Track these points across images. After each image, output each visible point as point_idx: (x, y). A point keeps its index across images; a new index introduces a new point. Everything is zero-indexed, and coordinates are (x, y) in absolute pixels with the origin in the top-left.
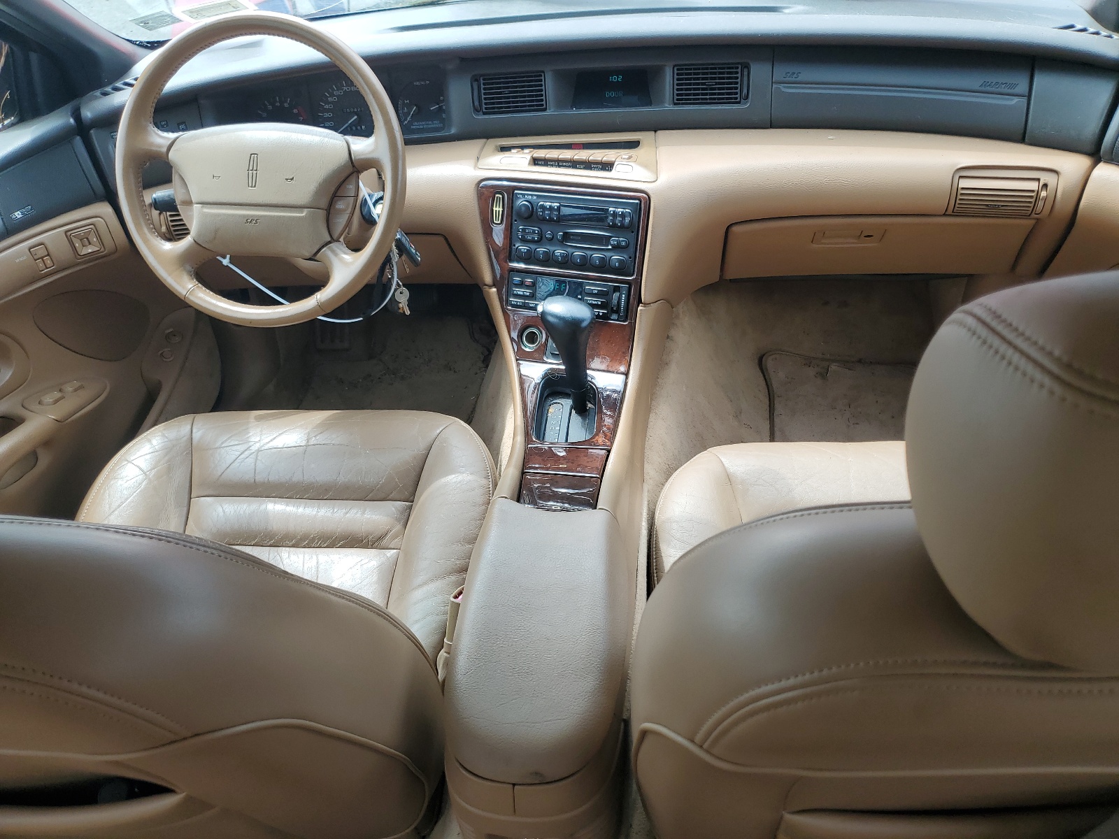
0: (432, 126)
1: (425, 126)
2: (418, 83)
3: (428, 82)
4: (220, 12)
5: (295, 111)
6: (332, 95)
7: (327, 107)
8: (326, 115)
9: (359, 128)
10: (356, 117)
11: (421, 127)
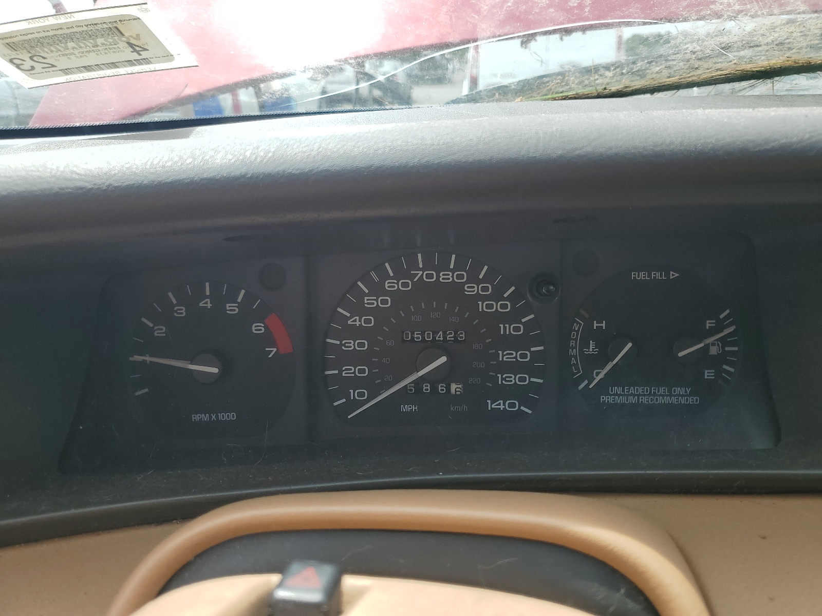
0: (667, 400)
1: (644, 400)
2: (642, 276)
3: (673, 275)
4: (92, 60)
5: (258, 328)
6: (377, 290)
7: (355, 321)
8: (351, 345)
9: (441, 388)
10: (443, 359)
11: (633, 400)
